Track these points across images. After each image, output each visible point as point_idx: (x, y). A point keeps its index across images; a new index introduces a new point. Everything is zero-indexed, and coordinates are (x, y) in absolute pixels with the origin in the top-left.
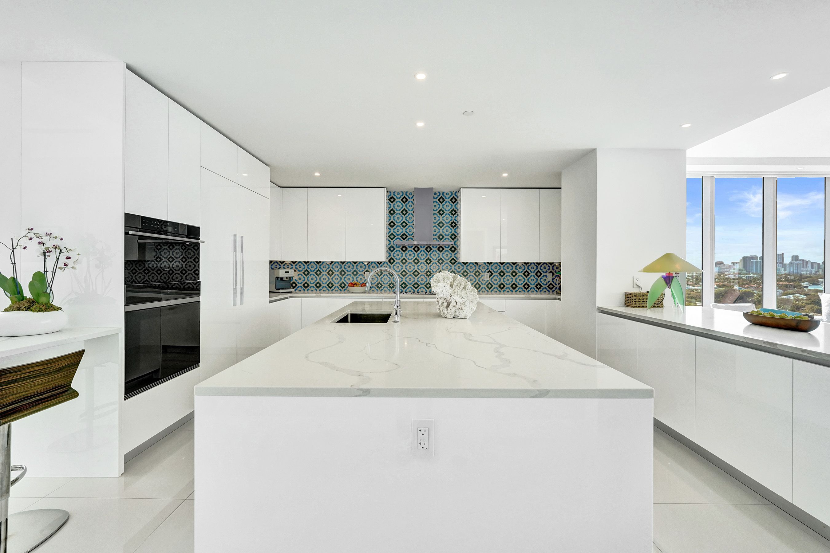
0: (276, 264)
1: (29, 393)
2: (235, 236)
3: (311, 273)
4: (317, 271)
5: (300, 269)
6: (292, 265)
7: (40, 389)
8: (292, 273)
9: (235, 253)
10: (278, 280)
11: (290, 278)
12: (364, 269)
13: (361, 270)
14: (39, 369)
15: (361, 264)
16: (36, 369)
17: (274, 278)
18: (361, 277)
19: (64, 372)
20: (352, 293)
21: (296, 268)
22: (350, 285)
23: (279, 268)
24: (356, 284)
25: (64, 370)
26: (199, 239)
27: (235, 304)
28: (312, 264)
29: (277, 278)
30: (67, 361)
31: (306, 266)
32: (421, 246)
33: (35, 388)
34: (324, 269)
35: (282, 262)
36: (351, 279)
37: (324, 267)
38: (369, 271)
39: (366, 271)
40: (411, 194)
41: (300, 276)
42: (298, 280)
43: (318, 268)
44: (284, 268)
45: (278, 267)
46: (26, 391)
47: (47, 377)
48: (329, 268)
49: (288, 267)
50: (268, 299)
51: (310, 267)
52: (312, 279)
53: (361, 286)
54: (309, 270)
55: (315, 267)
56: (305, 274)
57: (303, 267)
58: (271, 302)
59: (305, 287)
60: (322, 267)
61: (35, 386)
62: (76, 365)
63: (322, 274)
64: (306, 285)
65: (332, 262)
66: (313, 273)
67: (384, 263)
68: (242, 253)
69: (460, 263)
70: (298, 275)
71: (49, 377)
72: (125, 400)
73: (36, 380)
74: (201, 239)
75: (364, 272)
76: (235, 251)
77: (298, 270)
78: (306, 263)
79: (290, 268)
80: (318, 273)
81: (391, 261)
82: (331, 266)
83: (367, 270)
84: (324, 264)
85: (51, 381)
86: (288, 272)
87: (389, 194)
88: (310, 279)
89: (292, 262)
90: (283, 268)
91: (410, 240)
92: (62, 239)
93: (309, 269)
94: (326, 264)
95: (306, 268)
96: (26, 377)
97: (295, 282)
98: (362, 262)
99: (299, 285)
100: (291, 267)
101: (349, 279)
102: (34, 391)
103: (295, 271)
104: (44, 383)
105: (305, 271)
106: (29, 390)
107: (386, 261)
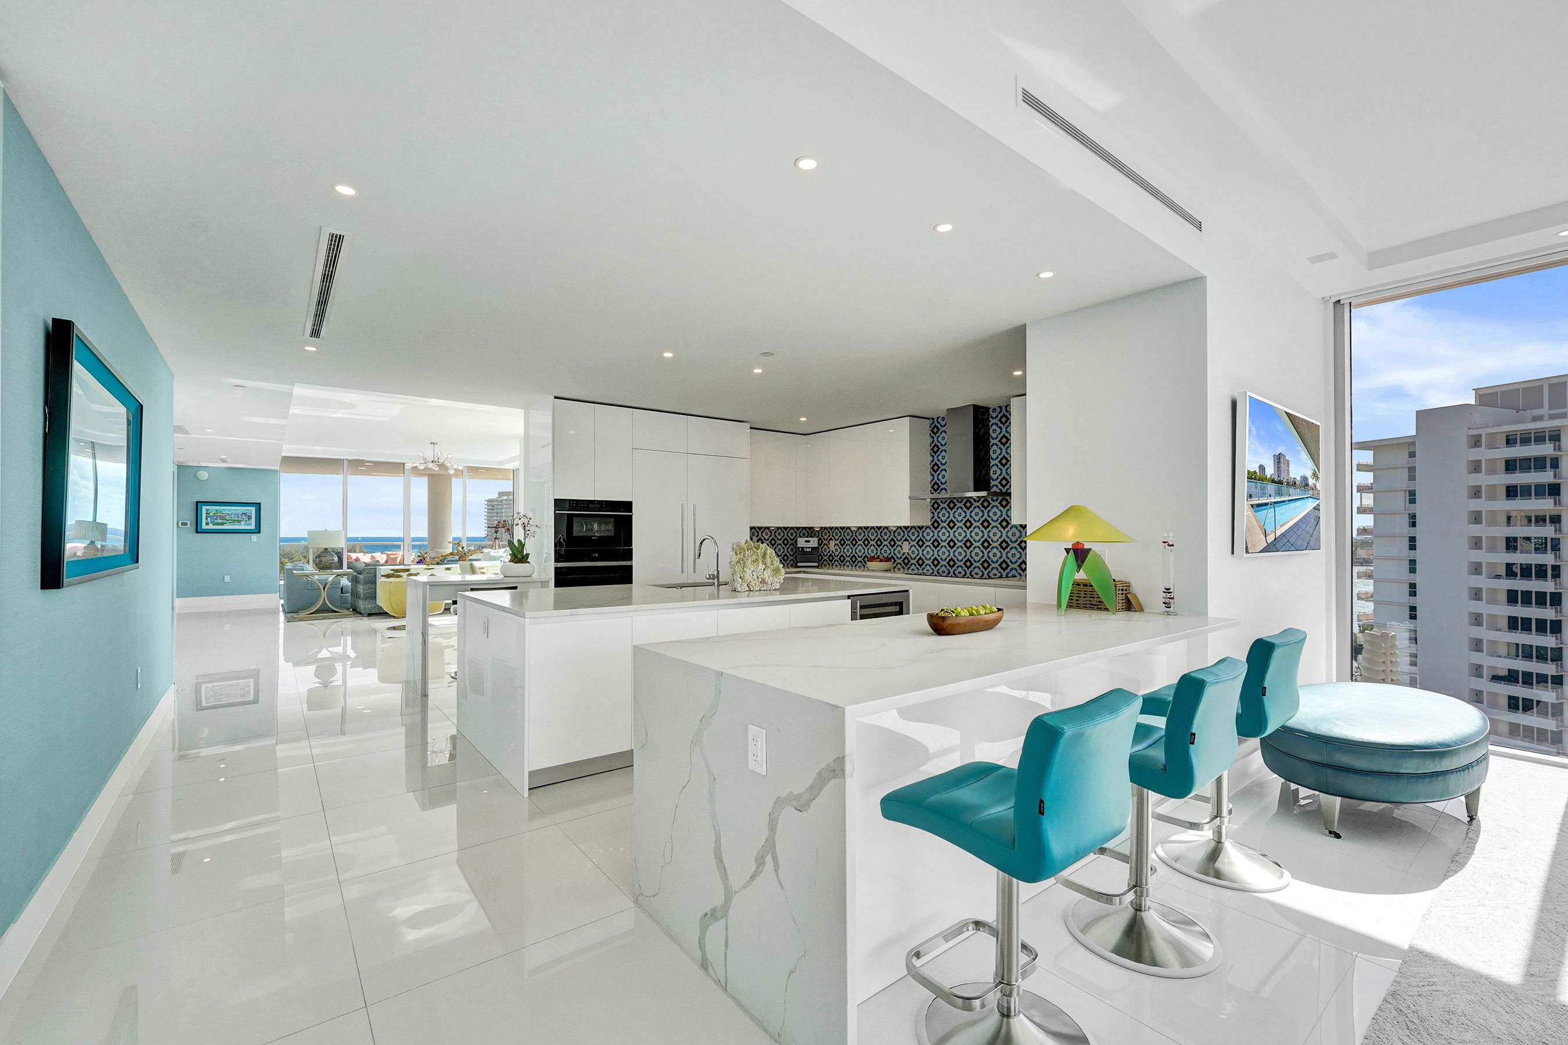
2: (683, 506)
6: (826, 532)
9: (683, 522)
12: (903, 537)
27: (682, 572)
32: (957, 501)
37: (848, 534)
38: (908, 541)
39: (904, 541)
40: (943, 419)
42: (834, 551)
67: (926, 527)
68: (694, 522)
69: (1016, 526)
74: (633, 512)
75: (902, 541)
76: (683, 520)
81: (936, 524)
83: (906, 538)
86: (809, 541)
91: (944, 491)
101: (885, 551)
107: (929, 524)
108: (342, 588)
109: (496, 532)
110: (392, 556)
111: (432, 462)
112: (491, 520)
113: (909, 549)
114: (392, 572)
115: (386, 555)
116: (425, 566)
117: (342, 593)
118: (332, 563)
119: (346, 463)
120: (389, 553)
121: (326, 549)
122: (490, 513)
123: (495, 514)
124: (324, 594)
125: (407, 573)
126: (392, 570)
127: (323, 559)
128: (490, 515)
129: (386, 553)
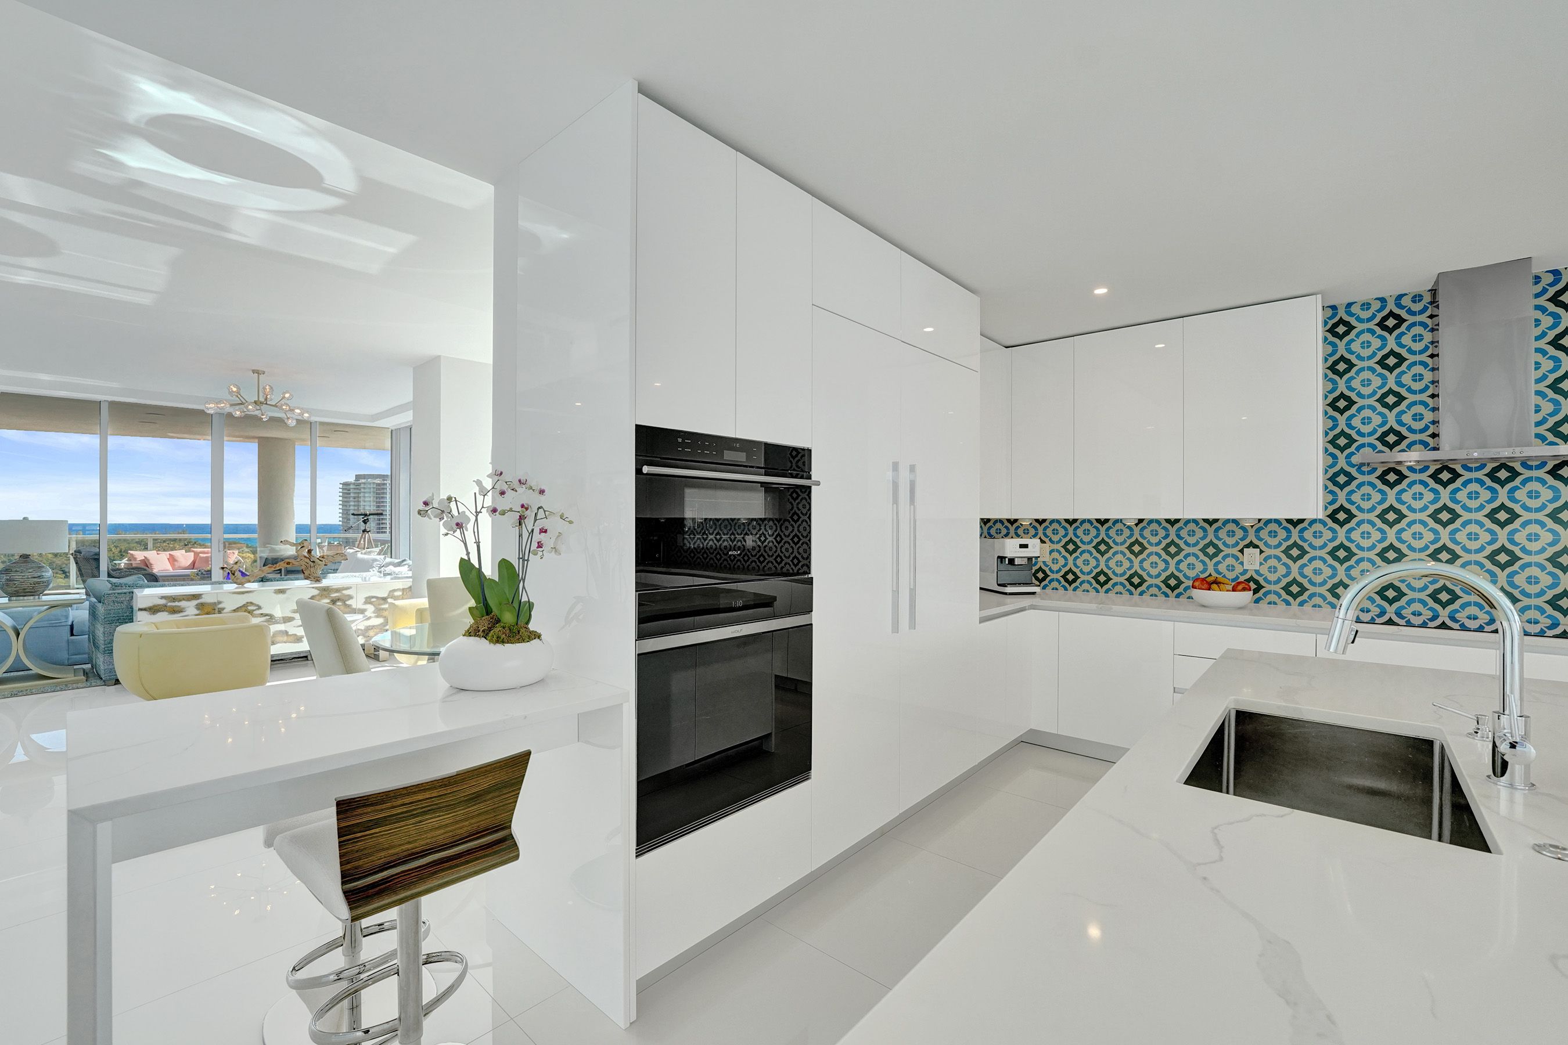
0: (999, 525)
1: (420, 844)
2: (895, 467)
3: (1083, 547)
4: (1099, 544)
5: (1055, 538)
6: (1035, 527)
7: (440, 836)
8: (1035, 547)
9: (895, 505)
10: (1002, 562)
11: (1030, 559)
12: (1242, 539)
13: (1231, 541)
14: (428, 796)
15: (1231, 526)
16: (420, 797)
17: (994, 559)
18: (1230, 561)
19: (488, 800)
20: (1204, 606)
21: (1045, 535)
22: (1197, 584)
23: (1006, 535)
24: (1216, 582)
25: (488, 798)
26: (809, 477)
27: (896, 628)
28: (1087, 526)
29: (999, 560)
30: (491, 778)
31: (1071, 530)
32: (1464, 467)
33: (429, 835)
34: (1119, 539)
35: (1012, 522)
36: (1199, 567)
37: (1119, 532)
38: (1256, 547)
39: (1247, 546)
40: (1423, 300)
41: (1055, 555)
42: (1050, 564)
43: (1103, 535)
44: (1018, 536)
45: (1004, 531)
46: (409, 843)
47: (451, 813)
48: (1131, 535)
49: (1026, 532)
50: (977, 614)
51: (1080, 532)
52: (1086, 563)
53: (1234, 590)
54: (1077, 541)
55: (1094, 532)
56: (1067, 550)
57: (1062, 532)
58: (982, 620)
59: (1066, 580)
60: (1112, 532)
61: (426, 832)
62: (512, 785)
63: (1112, 551)
64: (1070, 577)
65: (1141, 521)
66: (1090, 547)
67: (1313, 522)
68: (912, 506)
70: (1051, 552)
71: (454, 812)
72: (637, 856)
73: (427, 820)
74: (813, 478)
75: (1240, 547)
76: (895, 501)
77: (1050, 540)
78: (1071, 522)
79: (1030, 535)
80: (1103, 547)
81: (1342, 515)
82: (1137, 530)
83: (1251, 542)
84: (1119, 526)
85: (462, 821)
86: (1025, 546)
87: (1330, 312)
88: (1079, 562)
89: (1037, 520)
90: (1014, 536)
91: (1419, 447)
92: (542, 492)
93: (1078, 537)
94: (1125, 525)
95: (1071, 535)
96: (402, 813)
97: (1044, 567)
98: (1235, 522)
99: (1052, 576)
100: (1032, 532)
101: (1192, 566)
102: (428, 841)
103: (1043, 542)
104: (446, 826)
105: (1067, 543)
106: (416, 840)
107: (1321, 515)
108: (72, 627)
109: (365, 522)
110: (201, 555)
111: (255, 402)
112: (346, 506)
113: (1261, 564)
114: (163, 602)
115: (193, 553)
116: (235, 586)
117: (72, 635)
118: (38, 583)
119: (105, 409)
120: (199, 550)
121: (25, 557)
122: (346, 497)
123: (351, 499)
124: (17, 647)
125: (195, 602)
126: (162, 597)
127: (17, 576)
128: (345, 500)
129: (193, 551)
